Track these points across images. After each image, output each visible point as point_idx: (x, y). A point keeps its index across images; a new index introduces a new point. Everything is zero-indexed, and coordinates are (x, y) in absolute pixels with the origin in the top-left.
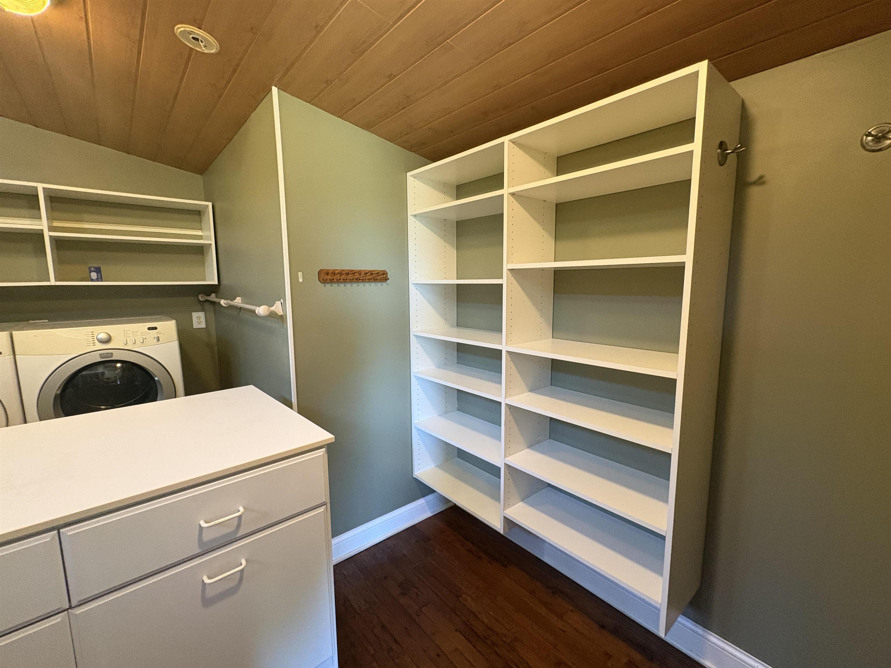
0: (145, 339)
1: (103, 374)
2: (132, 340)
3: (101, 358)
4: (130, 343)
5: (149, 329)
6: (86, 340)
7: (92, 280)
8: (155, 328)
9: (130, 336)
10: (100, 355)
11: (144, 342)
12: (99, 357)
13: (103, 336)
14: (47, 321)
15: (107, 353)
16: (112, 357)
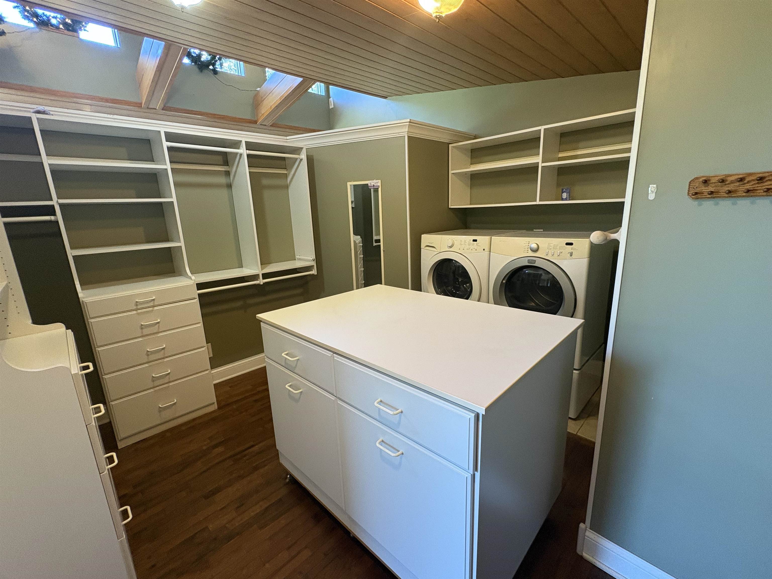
0: (562, 253)
1: (541, 275)
2: (552, 252)
3: (528, 263)
4: (550, 254)
5: (567, 244)
6: (524, 248)
7: (562, 199)
8: (571, 244)
9: (551, 249)
10: (528, 260)
11: (560, 255)
12: (527, 261)
13: (534, 246)
14: (542, 230)
15: (532, 260)
16: (535, 263)
